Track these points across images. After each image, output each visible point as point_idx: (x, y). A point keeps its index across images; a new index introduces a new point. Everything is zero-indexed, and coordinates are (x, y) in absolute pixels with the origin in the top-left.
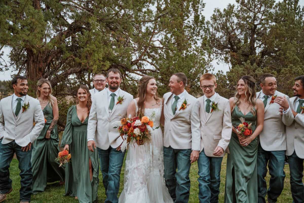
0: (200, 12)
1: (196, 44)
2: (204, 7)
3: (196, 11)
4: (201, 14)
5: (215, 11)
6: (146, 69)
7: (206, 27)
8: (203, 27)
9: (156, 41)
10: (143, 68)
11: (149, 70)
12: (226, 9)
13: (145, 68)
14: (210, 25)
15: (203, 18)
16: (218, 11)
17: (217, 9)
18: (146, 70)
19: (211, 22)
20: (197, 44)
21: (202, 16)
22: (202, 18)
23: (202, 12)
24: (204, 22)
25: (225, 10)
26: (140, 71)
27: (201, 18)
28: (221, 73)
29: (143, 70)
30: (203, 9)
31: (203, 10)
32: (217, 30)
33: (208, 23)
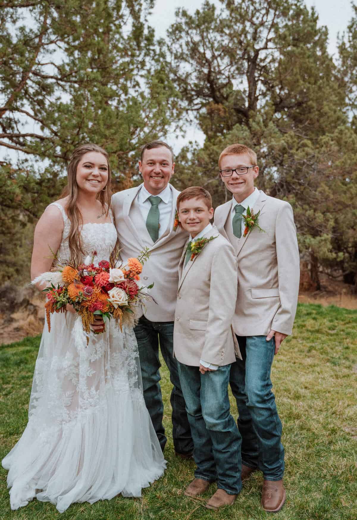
0: (146, 16)
1: (137, 88)
2: (152, 7)
3: (135, 15)
4: (146, 20)
5: (177, 14)
6: (23, 132)
7: (158, 52)
8: (152, 52)
9: (47, 64)
10: (18, 130)
11: (32, 135)
12: (201, 11)
13: (20, 130)
14: (165, 48)
15: (152, 32)
16: (184, 14)
17: (181, 11)
18: (24, 136)
19: (168, 41)
20: (140, 87)
21: (149, 27)
22: (149, 32)
23: (149, 17)
24: (153, 40)
25: (198, 13)
26: (8, 137)
27: (146, 32)
28: (195, 147)
29: (18, 136)
30: (151, 10)
31: (150, 13)
32: (180, 57)
33: (161, 43)
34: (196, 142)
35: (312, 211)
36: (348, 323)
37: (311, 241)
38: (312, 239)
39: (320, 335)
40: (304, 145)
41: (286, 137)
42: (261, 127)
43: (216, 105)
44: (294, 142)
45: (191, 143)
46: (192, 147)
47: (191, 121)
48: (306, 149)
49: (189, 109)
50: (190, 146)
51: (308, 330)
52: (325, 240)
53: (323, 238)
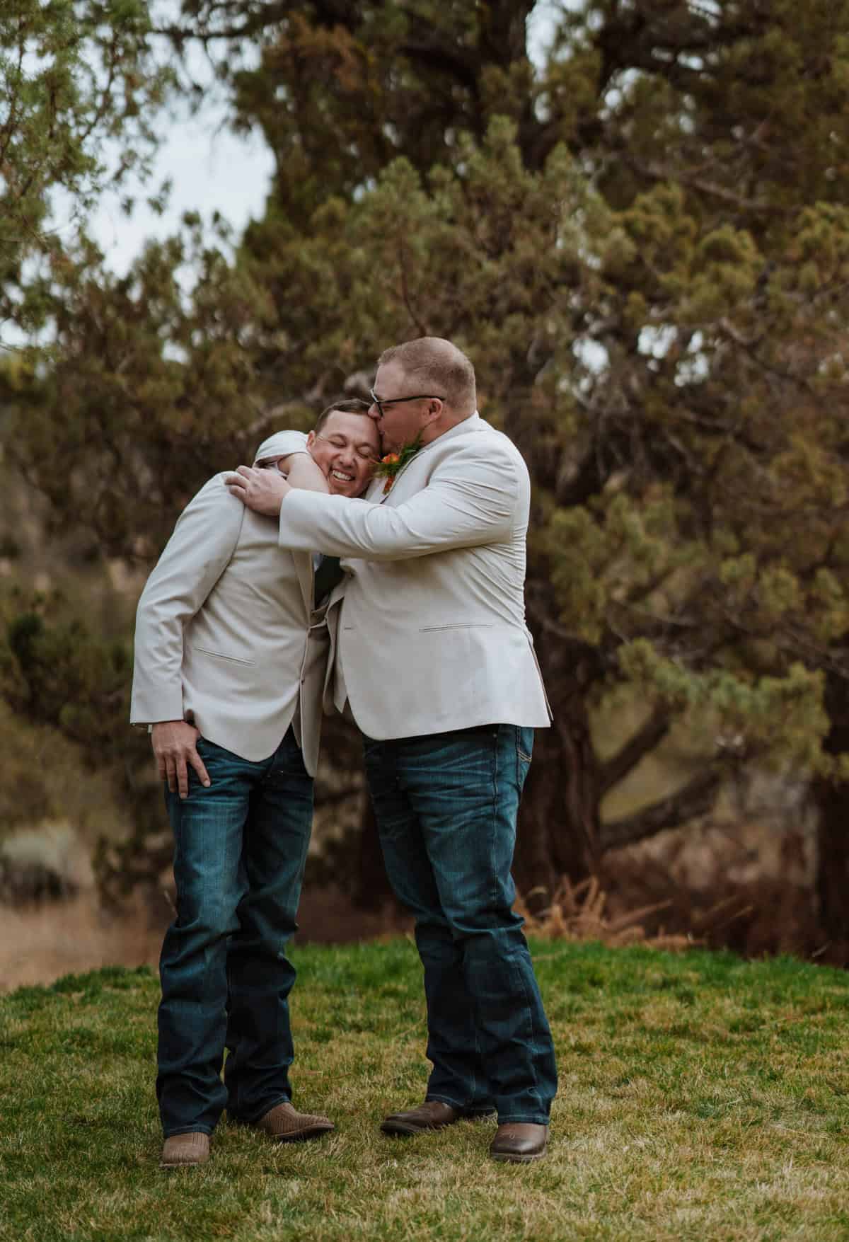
34: (217, 217)
35: (749, 560)
36: (814, 1012)
37: (734, 698)
38: (743, 689)
39: (682, 1044)
40: (720, 253)
41: (646, 209)
42: (510, 175)
43: (321, 34)
44: (682, 232)
45: (191, 220)
46: (197, 240)
47: (197, 89)
48: (727, 270)
49: (189, 33)
50: (187, 236)
51: (643, 1029)
52: (798, 694)
53: (789, 684)
